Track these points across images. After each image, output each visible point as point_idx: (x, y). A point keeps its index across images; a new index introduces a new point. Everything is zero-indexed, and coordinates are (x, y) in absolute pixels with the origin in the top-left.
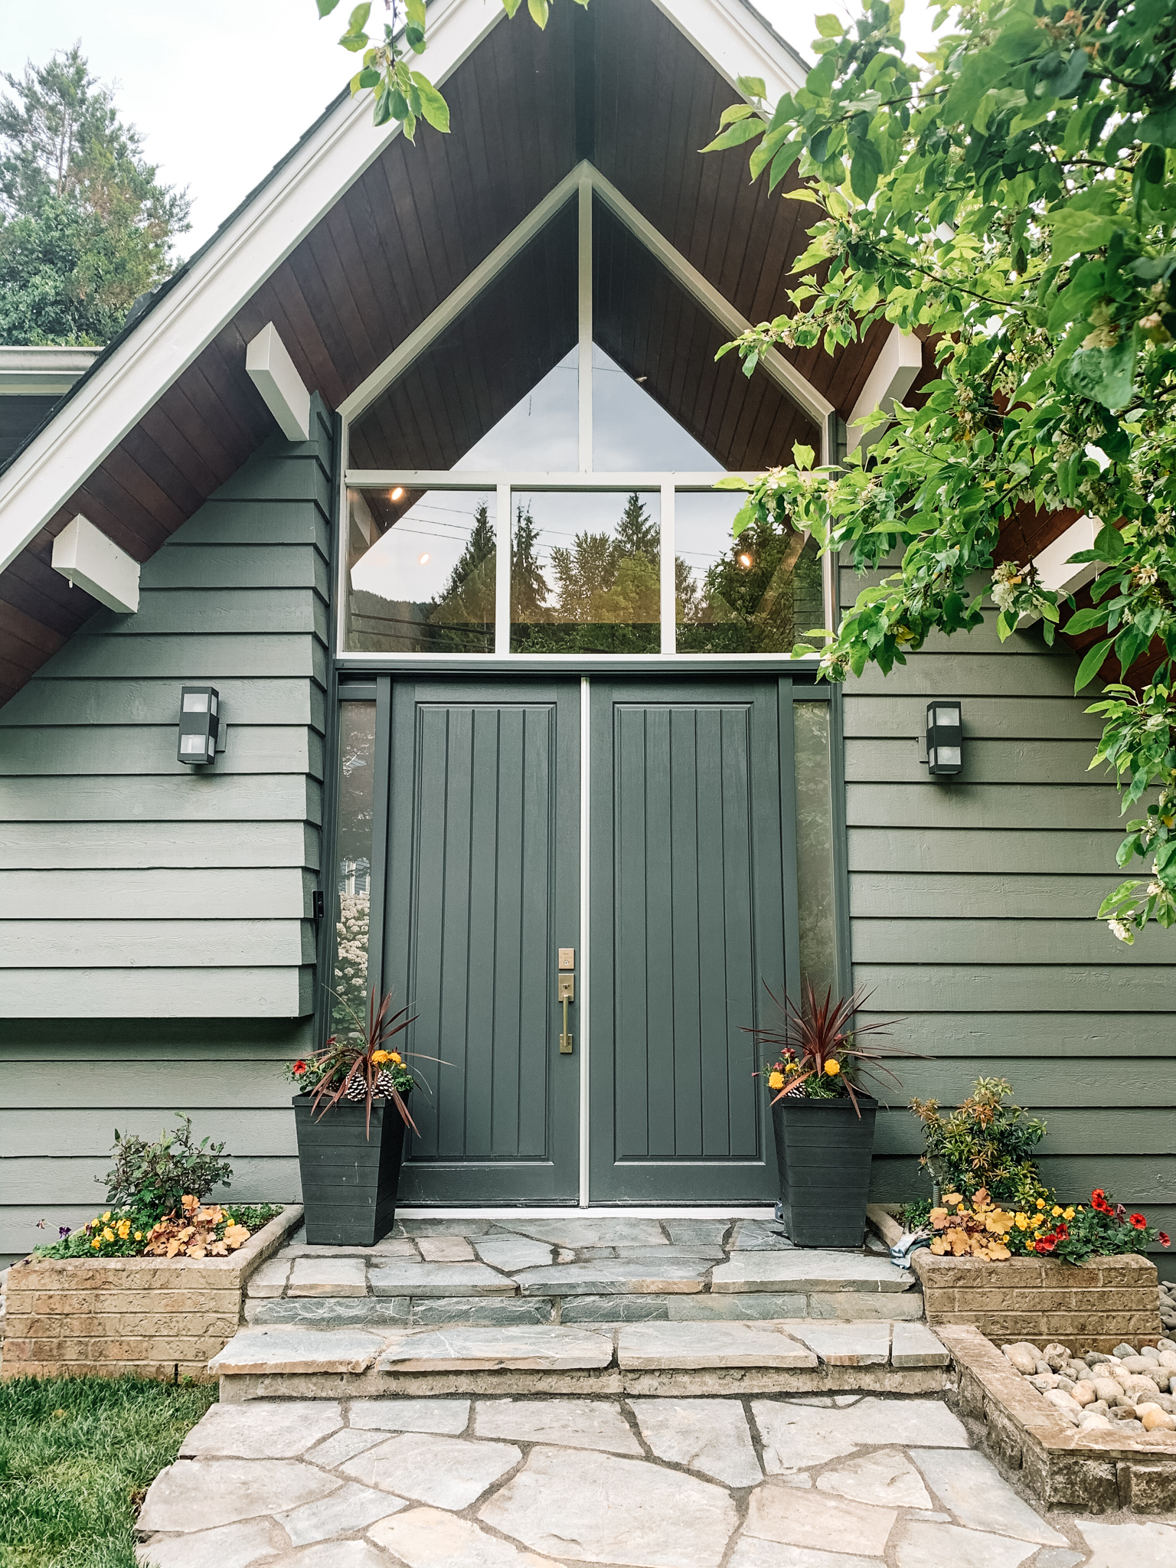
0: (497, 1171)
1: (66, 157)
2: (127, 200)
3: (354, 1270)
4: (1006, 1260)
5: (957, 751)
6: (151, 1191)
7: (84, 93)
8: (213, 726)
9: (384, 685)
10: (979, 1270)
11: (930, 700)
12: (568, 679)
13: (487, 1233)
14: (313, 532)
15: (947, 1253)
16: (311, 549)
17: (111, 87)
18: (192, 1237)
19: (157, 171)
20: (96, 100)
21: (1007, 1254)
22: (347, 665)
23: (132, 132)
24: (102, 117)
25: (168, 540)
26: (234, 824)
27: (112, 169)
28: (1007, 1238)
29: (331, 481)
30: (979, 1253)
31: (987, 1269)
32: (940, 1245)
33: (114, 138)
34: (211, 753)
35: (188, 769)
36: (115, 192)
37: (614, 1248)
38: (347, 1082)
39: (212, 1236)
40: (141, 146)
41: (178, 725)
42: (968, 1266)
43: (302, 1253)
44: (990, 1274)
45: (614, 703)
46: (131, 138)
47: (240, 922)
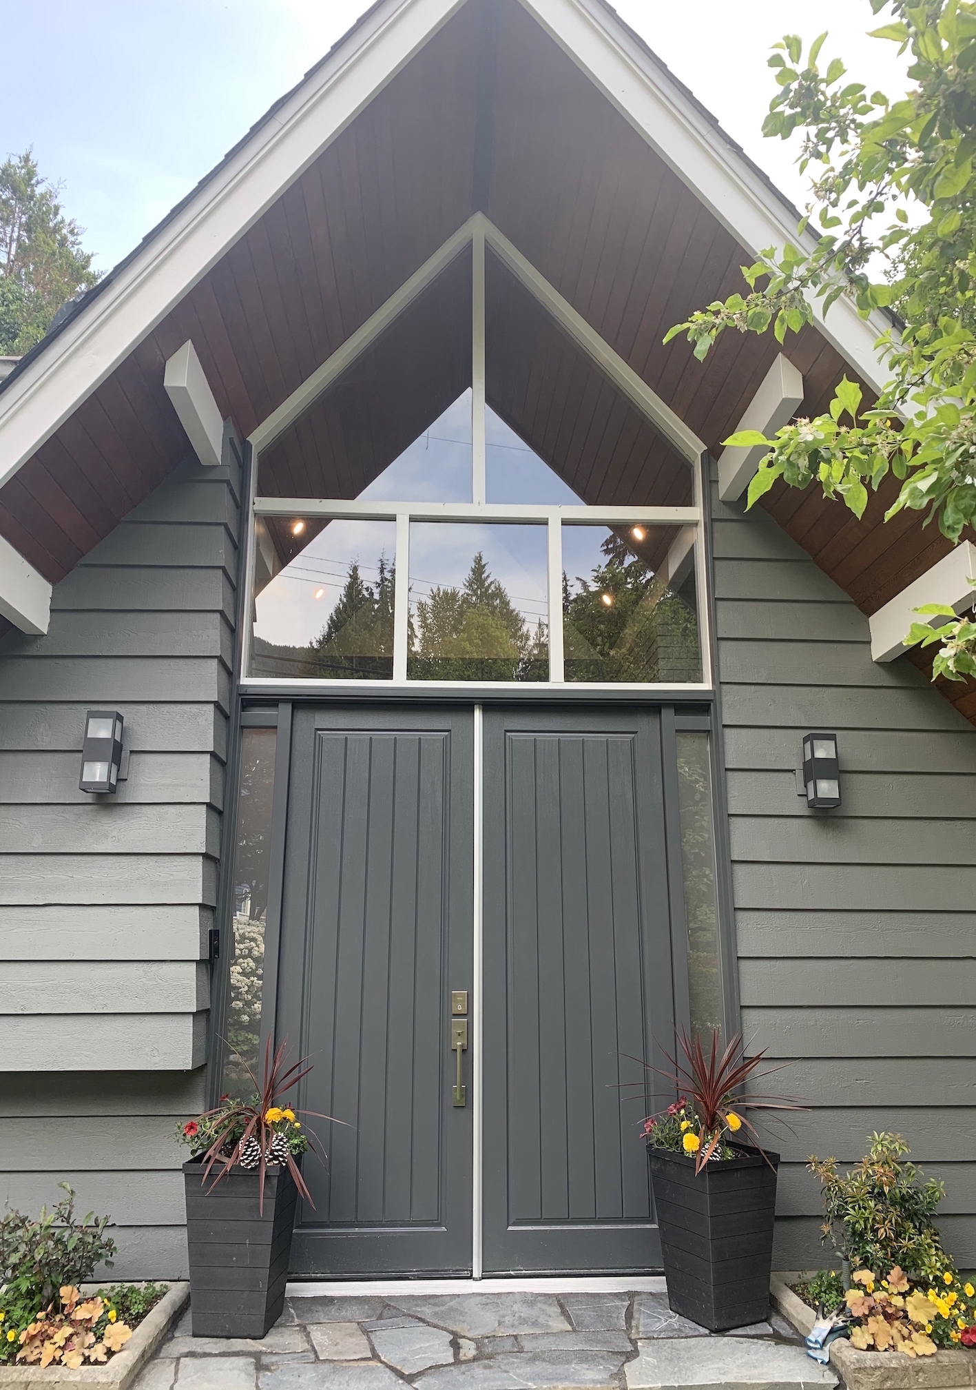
0: (387, 1238)
1: (14, 245)
2: (65, 283)
3: (243, 1375)
4: (933, 1355)
5: (834, 784)
6: (28, 1278)
7: (33, 191)
8: (117, 752)
9: (286, 710)
10: (906, 1369)
11: (807, 732)
12: (462, 705)
13: (380, 1317)
14: (221, 554)
15: (871, 1348)
16: (220, 572)
17: (56, 186)
18: (68, 1339)
19: (93, 260)
20: (43, 196)
21: (931, 1348)
22: (250, 691)
23: (72, 226)
24: (47, 211)
25: (81, 561)
26: (134, 858)
27: (54, 254)
28: (929, 1329)
29: (241, 507)
30: (903, 1347)
31: (914, 1367)
32: (861, 1336)
33: (57, 229)
34: (113, 781)
35: (89, 798)
36: (55, 274)
37: (515, 1337)
38: (241, 1147)
39: (91, 1338)
40: (80, 239)
41: (81, 751)
42: (894, 1364)
43: (186, 1350)
44: (917, 1373)
45: (507, 731)
46: (72, 232)
47: (135, 965)
